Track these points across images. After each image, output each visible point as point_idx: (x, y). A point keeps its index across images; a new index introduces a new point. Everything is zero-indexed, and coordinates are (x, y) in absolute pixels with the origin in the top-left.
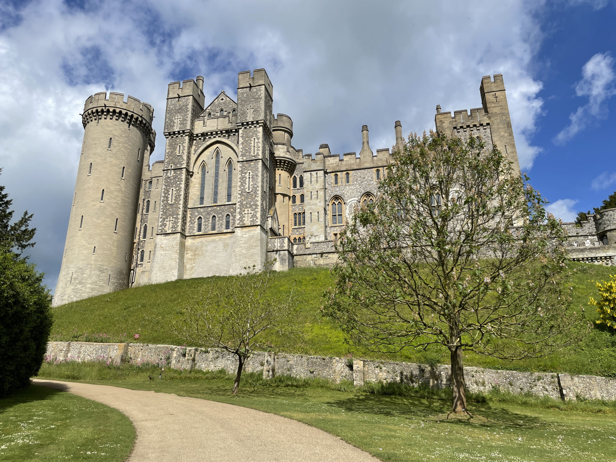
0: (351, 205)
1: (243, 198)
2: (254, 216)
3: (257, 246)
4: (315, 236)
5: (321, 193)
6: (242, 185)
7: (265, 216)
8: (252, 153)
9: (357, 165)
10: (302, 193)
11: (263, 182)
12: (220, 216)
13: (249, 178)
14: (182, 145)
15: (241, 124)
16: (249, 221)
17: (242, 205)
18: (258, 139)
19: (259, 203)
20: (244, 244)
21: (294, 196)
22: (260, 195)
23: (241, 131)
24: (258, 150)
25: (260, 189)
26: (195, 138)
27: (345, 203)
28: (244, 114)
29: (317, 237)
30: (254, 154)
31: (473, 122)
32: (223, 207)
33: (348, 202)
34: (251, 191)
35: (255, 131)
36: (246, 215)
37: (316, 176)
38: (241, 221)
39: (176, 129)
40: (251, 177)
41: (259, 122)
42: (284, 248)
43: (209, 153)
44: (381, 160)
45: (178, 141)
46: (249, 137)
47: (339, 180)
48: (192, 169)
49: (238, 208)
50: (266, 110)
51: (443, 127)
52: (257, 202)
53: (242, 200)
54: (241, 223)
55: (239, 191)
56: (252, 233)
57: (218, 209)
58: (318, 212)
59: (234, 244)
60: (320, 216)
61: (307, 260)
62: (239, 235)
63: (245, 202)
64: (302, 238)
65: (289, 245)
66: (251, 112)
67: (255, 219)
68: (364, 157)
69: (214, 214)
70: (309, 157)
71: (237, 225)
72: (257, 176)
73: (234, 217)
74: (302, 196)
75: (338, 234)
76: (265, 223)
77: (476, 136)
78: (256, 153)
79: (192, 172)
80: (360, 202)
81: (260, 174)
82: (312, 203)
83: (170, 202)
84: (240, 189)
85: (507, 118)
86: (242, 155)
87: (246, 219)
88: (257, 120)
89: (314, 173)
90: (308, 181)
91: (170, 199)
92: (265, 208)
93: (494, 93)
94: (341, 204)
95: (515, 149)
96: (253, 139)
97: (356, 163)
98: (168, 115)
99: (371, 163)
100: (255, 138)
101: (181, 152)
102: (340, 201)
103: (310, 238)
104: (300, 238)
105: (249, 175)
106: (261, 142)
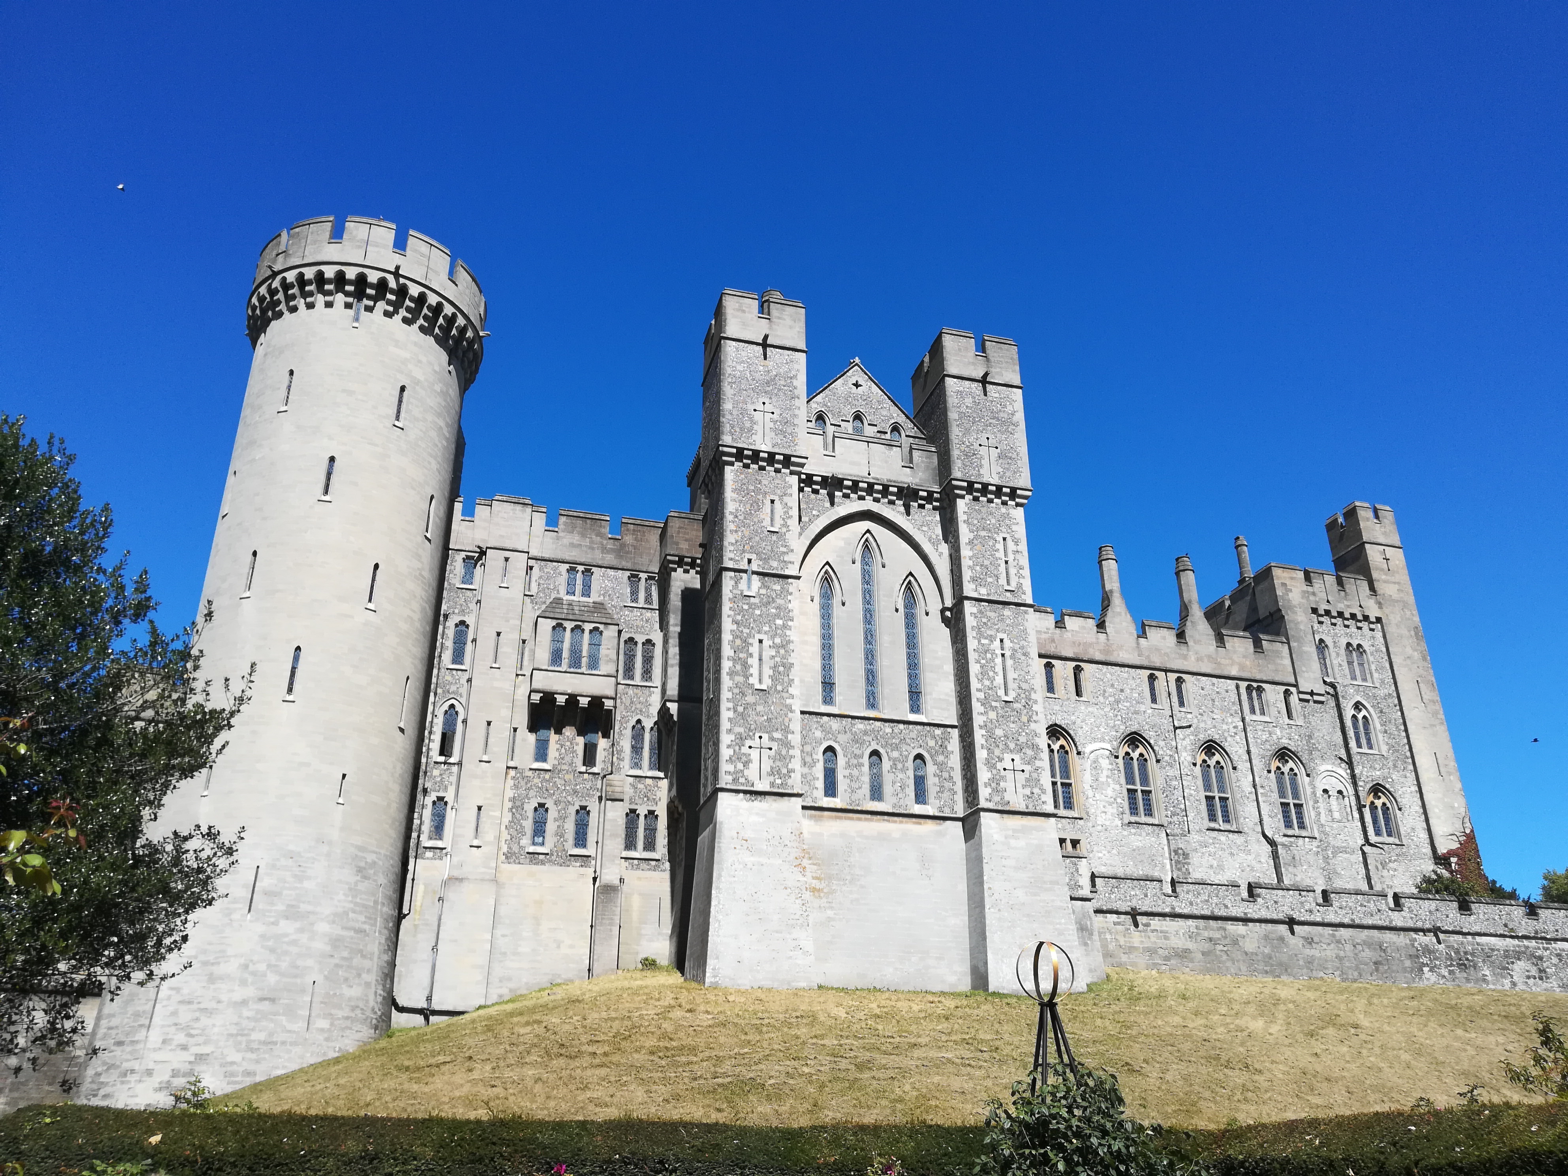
0: (1095, 762)
2: (1032, 782)
8: (1003, 581)
12: (895, 754)
13: (1003, 655)
14: (781, 500)
15: (965, 484)
18: (1016, 541)
23: (961, 505)
24: (1020, 576)
28: (971, 455)
30: (1009, 584)
32: (901, 726)
33: (1087, 750)
35: (1004, 517)
36: (1009, 775)
39: (767, 447)
41: (1018, 492)
42: (1081, 892)
43: (842, 543)
45: (765, 482)
46: (990, 530)
53: (991, 721)
54: (997, 799)
57: (889, 730)
66: (993, 458)
69: (874, 746)
77: (1356, 642)
78: (1013, 584)
80: (1117, 757)
83: (752, 680)
86: (973, 580)
88: (1012, 484)
91: (754, 671)
96: (1000, 538)
100: (1007, 536)
101: (778, 521)
105: (1002, 648)
106: (1025, 553)
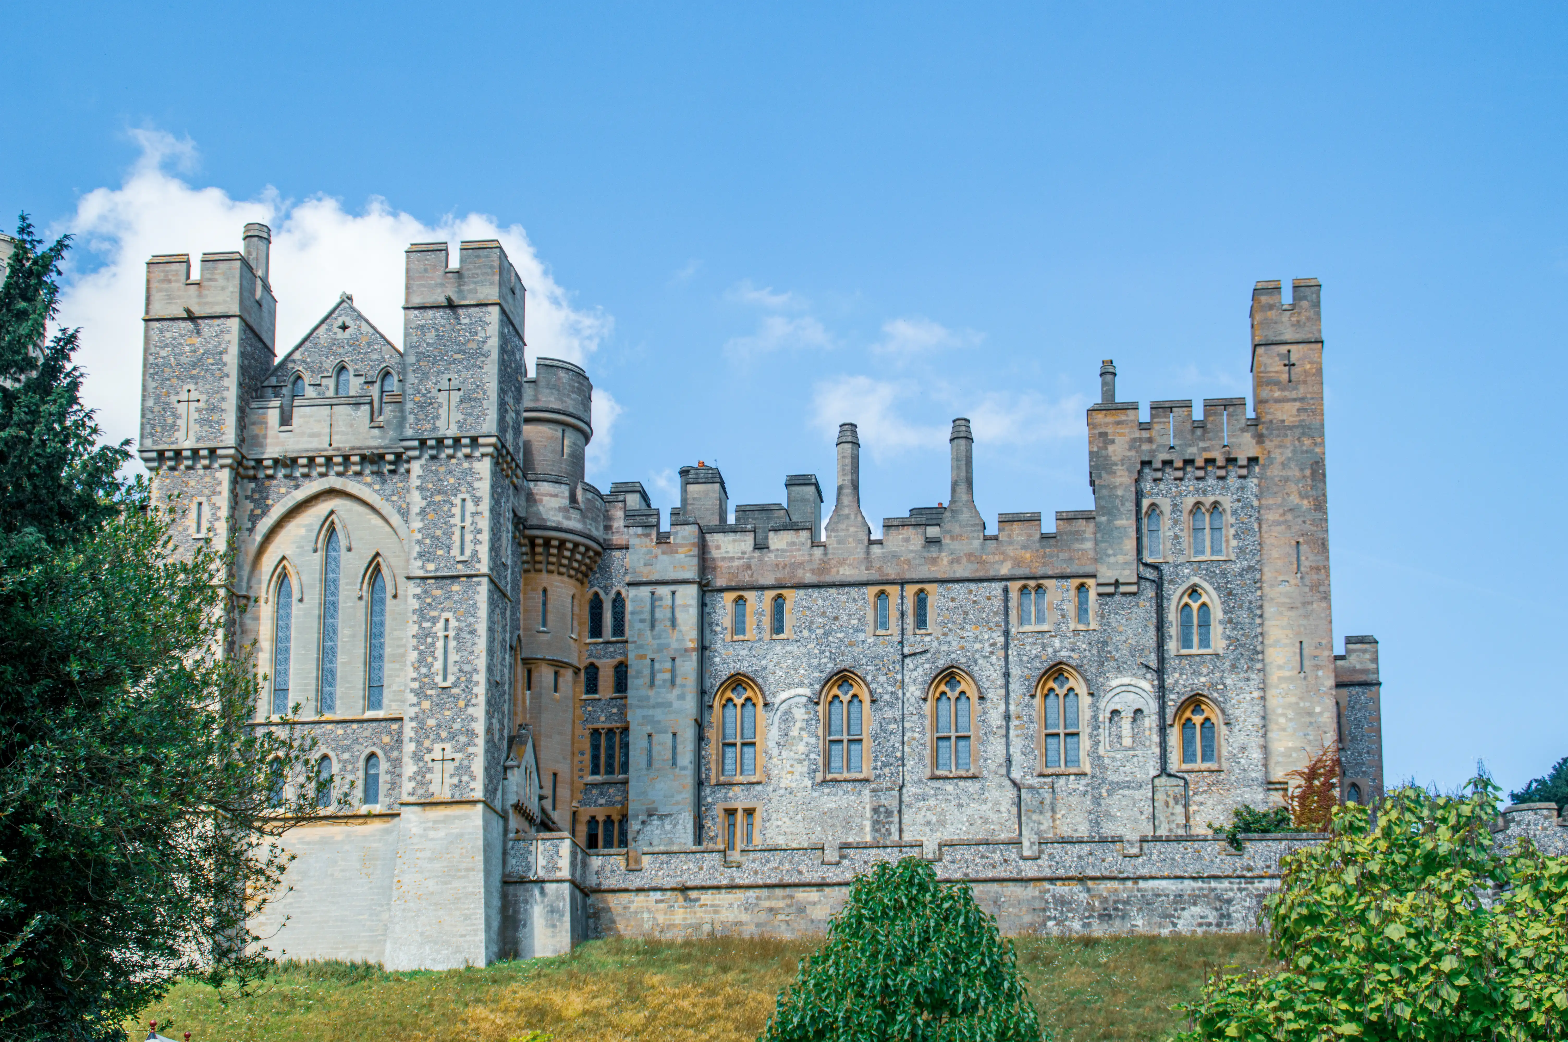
0: (786, 713)
1: (426, 705)
2: (463, 769)
3: (473, 869)
4: (661, 817)
5: (688, 667)
6: (421, 660)
7: (498, 763)
8: (455, 552)
9: (813, 571)
10: (619, 658)
11: (491, 652)
12: (346, 755)
13: (446, 637)
14: (209, 500)
15: (416, 443)
16: (447, 787)
17: (421, 728)
18: (477, 501)
19: (480, 727)
20: (431, 860)
21: (592, 671)
22: (481, 700)
23: (416, 467)
24: (476, 542)
25: (481, 678)
26: (251, 472)
27: (766, 705)
28: (427, 405)
29: (667, 821)
30: (462, 553)
31: (1205, 449)
32: (354, 726)
33: (777, 701)
34: (455, 685)
35: (465, 473)
36: (437, 766)
37: (669, 602)
38: (421, 784)
39: (187, 444)
40: (451, 634)
41: (481, 441)
42: (559, 875)
43: (303, 531)
44: (895, 556)
45: (192, 483)
46: (446, 493)
47: (751, 621)
48: (244, 584)
49: (411, 740)
50: (502, 391)
51: (1107, 457)
52: (474, 725)
53: (424, 712)
54: (420, 791)
55: (414, 680)
56: (455, 828)
57: (341, 732)
58: (674, 735)
59: (399, 861)
60: (680, 748)
61: (633, 907)
62: (414, 830)
63: (431, 722)
64: (616, 818)
65: (573, 864)
66: (453, 404)
67: (465, 778)
68: (839, 542)
69: (323, 750)
70: (647, 531)
71: (406, 798)
72: (473, 632)
73: (396, 763)
74: (621, 672)
75: (740, 813)
76: (496, 790)
77: (1212, 499)
78: (468, 552)
79: (245, 597)
80: (817, 703)
81: (482, 628)
82: (652, 701)
84: (415, 675)
85: (1315, 444)
86: (421, 555)
87: (435, 777)
88: (473, 433)
89: (663, 591)
90: (642, 621)
92: (497, 737)
93: (1283, 349)
94: (754, 705)
95: (1327, 558)
96: (457, 501)
97: (810, 561)
98: (152, 385)
99: (863, 568)
100: (467, 496)
101: (205, 525)
102: (749, 693)
103: (643, 823)
104: (609, 817)
105: (446, 629)
106: (487, 514)
